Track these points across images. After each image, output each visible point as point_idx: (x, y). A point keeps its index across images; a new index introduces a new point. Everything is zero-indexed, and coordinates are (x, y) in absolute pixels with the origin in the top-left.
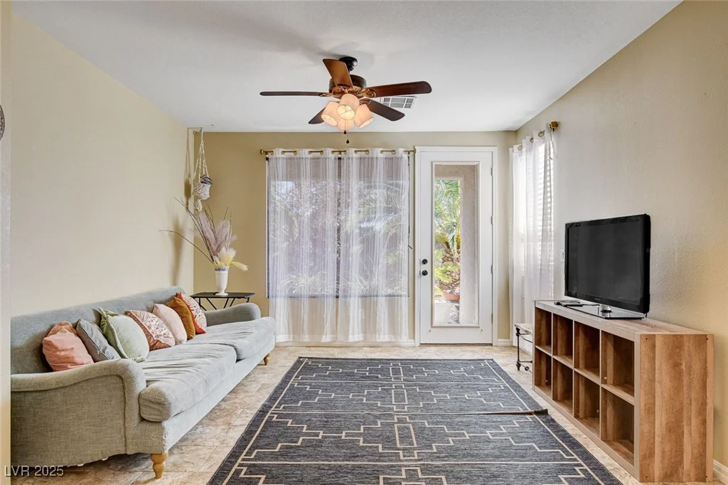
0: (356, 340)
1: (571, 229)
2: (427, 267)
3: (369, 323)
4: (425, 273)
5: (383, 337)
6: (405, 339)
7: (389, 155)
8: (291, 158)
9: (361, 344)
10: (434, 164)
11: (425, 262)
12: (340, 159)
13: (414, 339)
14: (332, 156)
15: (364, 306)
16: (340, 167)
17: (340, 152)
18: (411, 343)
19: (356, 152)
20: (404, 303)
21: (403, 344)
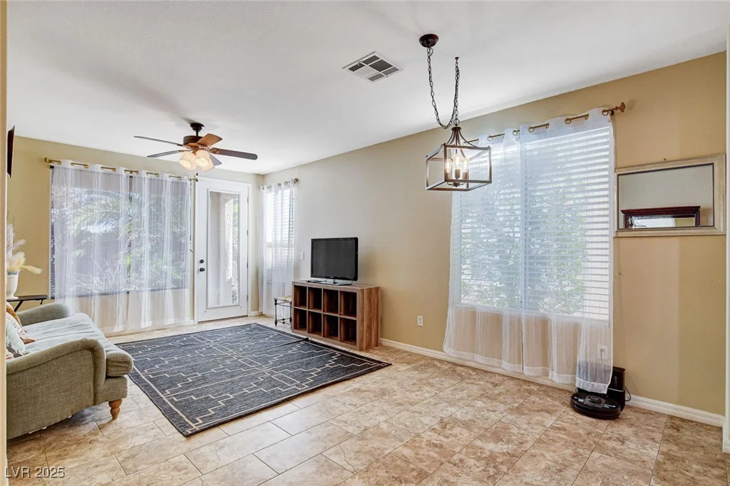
0: (147, 326)
1: (315, 243)
2: (203, 266)
3: (157, 312)
4: (202, 270)
5: (170, 321)
6: (187, 320)
7: (176, 179)
8: (81, 171)
9: (151, 329)
10: (210, 190)
11: (202, 261)
12: (131, 177)
13: (194, 319)
14: (124, 174)
15: (153, 299)
16: (131, 184)
17: (131, 172)
18: (192, 322)
19: (147, 173)
20: (187, 292)
21: (186, 324)
